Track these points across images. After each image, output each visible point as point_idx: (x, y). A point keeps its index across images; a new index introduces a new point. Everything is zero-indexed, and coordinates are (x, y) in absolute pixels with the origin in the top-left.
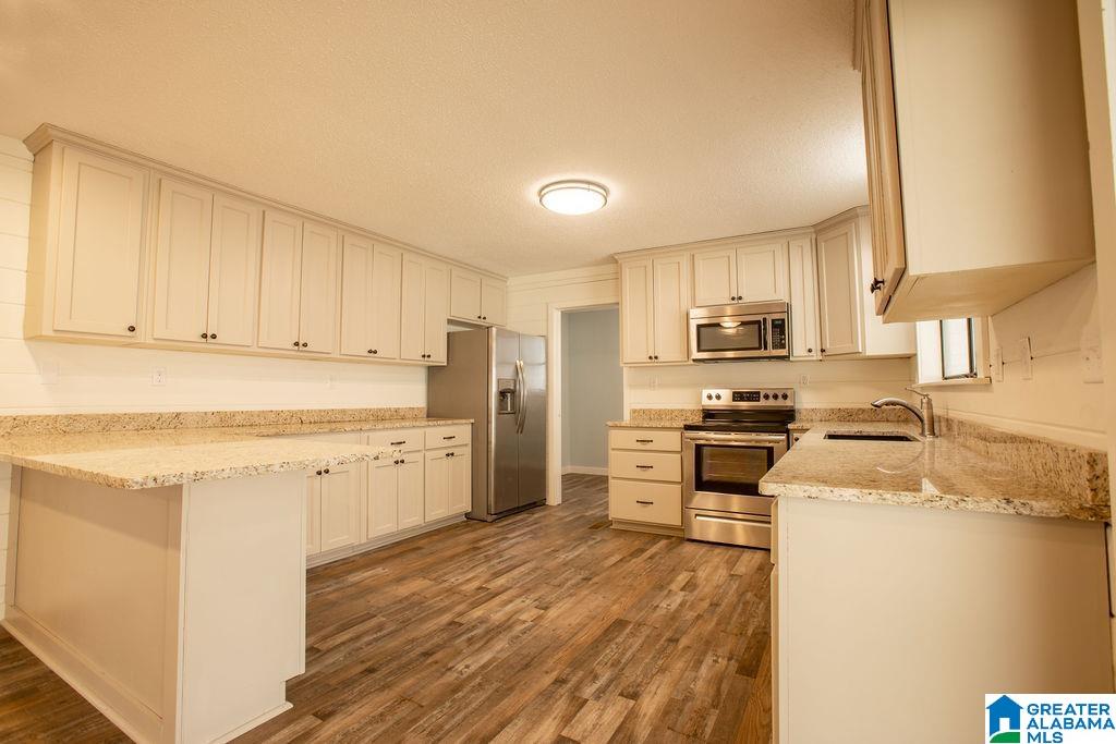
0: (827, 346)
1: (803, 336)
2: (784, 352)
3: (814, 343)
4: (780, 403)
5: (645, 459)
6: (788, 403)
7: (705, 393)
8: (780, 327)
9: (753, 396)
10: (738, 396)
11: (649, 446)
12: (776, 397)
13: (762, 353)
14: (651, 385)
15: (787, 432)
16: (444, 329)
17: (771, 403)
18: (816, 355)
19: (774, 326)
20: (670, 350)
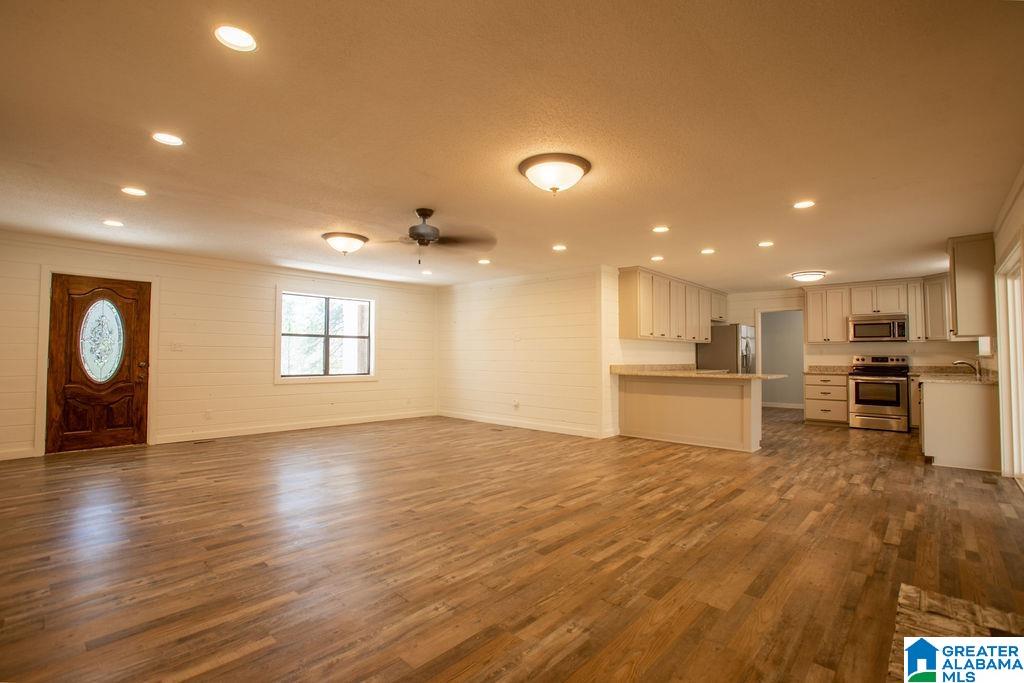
0: (929, 336)
1: (915, 331)
2: (903, 339)
3: (921, 333)
4: (900, 363)
5: (826, 389)
6: (904, 363)
7: (856, 357)
8: (902, 327)
9: (885, 359)
10: (875, 359)
11: (829, 383)
12: (898, 360)
13: (891, 338)
14: (821, 353)
15: (907, 376)
16: (709, 325)
17: (894, 363)
18: (923, 340)
19: (899, 326)
20: (836, 335)
